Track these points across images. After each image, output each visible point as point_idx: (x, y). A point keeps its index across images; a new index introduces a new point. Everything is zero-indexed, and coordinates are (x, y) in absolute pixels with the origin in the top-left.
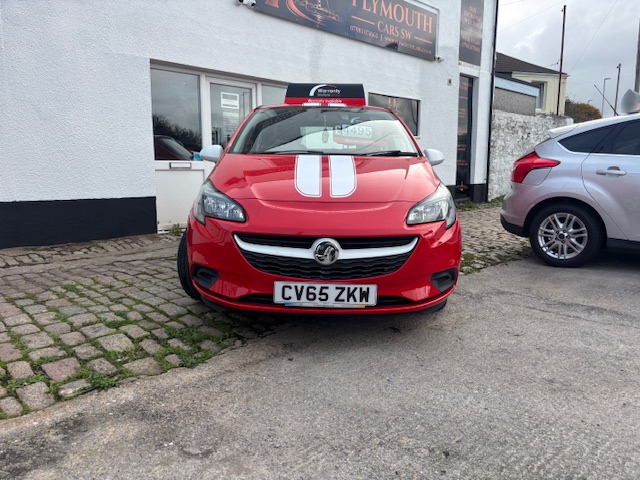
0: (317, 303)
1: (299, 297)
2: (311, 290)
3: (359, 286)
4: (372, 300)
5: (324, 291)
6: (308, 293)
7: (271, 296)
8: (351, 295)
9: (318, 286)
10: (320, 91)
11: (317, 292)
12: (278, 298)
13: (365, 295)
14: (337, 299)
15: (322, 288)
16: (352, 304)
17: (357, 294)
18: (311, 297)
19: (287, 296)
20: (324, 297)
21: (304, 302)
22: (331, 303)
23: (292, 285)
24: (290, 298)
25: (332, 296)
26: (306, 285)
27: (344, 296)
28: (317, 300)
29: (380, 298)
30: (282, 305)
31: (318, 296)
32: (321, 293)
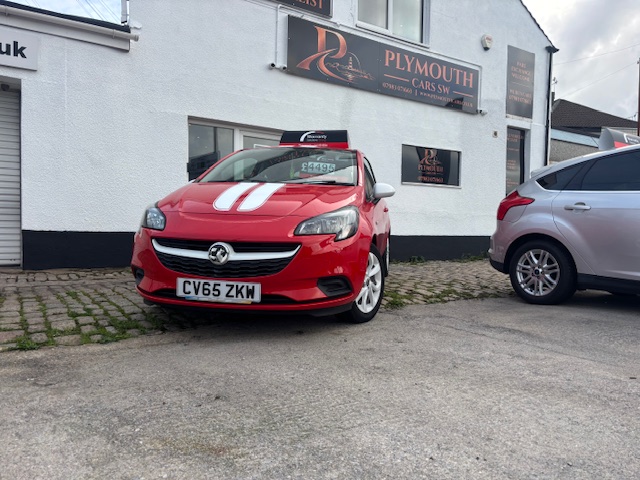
0: (211, 298)
1: (197, 293)
2: (206, 287)
3: (245, 284)
4: (257, 298)
5: (217, 287)
6: (204, 289)
7: (174, 291)
8: (239, 292)
9: (212, 283)
10: (309, 137)
11: (211, 288)
12: (180, 293)
13: (251, 293)
14: (227, 296)
15: (215, 285)
16: (239, 300)
17: (244, 291)
18: (206, 292)
19: (187, 291)
20: (216, 293)
21: (201, 297)
22: (222, 298)
23: (191, 280)
24: (189, 293)
25: (224, 292)
26: (202, 281)
27: (233, 292)
28: (211, 296)
29: (263, 296)
30: (183, 298)
31: (212, 292)
32: (214, 290)
